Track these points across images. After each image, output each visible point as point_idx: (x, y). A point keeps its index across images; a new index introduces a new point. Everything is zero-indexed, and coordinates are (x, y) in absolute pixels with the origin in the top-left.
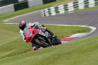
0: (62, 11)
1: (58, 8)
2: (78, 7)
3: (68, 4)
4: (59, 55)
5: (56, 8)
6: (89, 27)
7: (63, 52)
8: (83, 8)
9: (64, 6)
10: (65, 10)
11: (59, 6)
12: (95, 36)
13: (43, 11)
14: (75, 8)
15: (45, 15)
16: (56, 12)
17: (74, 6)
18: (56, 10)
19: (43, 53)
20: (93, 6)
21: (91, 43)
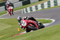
0: (34, 10)
1: (32, 8)
2: (44, 7)
3: (38, 5)
4: (32, 38)
5: (30, 8)
6: (51, 19)
7: (35, 36)
8: (47, 8)
9: (36, 6)
10: (36, 9)
11: (32, 7)
12: (54, 25)
13: (22, 10)
14: (42, 7)
15: (24, 13)
16: (31, 11)
17: (41, 6)
18: (30, 9)
19: (22, 37)
20: (53, 6)
21: (52, 30)
